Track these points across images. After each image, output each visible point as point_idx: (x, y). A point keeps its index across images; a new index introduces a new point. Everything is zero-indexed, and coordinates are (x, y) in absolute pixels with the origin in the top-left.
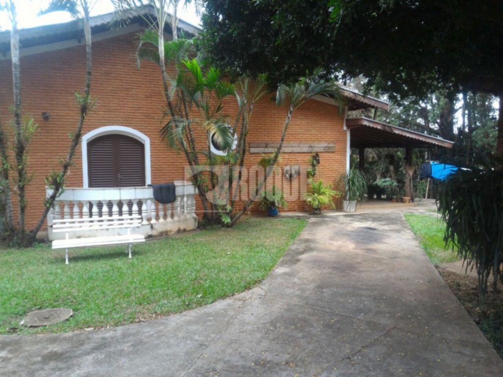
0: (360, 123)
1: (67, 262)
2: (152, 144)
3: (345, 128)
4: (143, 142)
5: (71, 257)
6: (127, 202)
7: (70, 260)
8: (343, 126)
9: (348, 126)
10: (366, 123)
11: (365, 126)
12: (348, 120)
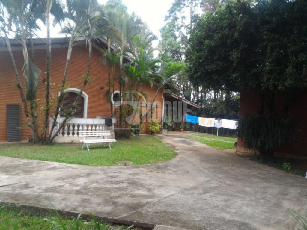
0: (171, 96)
1: (88, 150)
2: (89, 98)
3: (163, 97)
4: (84, 97)
5: (90, 147)
6: (95, 125)
7: (90, 148)
8: (162, 96)
9: (164, 97)
10: (173, 96)
11: (173, 97)
12: (164, 94)
